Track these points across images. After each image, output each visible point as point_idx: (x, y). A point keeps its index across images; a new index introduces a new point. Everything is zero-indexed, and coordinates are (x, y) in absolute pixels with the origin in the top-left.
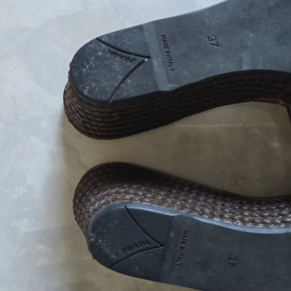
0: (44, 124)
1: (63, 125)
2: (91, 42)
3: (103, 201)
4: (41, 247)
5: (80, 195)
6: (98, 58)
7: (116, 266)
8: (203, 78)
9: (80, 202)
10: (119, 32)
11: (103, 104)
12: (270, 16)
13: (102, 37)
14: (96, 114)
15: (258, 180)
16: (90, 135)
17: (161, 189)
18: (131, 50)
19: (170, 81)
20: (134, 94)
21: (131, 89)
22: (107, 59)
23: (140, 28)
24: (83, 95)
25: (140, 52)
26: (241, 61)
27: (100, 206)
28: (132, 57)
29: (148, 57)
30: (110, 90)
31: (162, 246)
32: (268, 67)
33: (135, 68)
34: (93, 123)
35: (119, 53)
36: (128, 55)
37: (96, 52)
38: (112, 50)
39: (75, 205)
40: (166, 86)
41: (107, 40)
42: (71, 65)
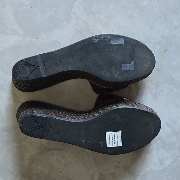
0: (5, 87)
1: (12, 87)
2: (19, 61)
3: (25, 114)
4: (5, 133)
5: (18, 112)
6: (21, 66)
7: (29, 134)
8: (56, 73)
9: (18, 115)
10: (28, 58)
11: (24, 82)
12: (77, 53)
13: (23, 59)
14: (22, 84)
15: (84, 105)
16: (22, 91)
17: (46, 109)
18: (32, 64)
19: (45, 74)
20: (33, 78)
21: (33, 77)
22: (25, 67)
23: (35, 57)
24: (17, 79)
25: (35, 65)
26: (68, 67)
27: (24, 115)
28: (33, 66)
29: (38, 66)
30: (25, 77)
31: (44, 127)
32: (76, 69)
33: (34, 70)
34: (22, 87)
35: (29, 65)
36: (31, 66)
37: (21, 65)
38: (26, 64)
39: (17, 116)
40: (44, 76)
41: (24, 61)
42: (13, 68)
